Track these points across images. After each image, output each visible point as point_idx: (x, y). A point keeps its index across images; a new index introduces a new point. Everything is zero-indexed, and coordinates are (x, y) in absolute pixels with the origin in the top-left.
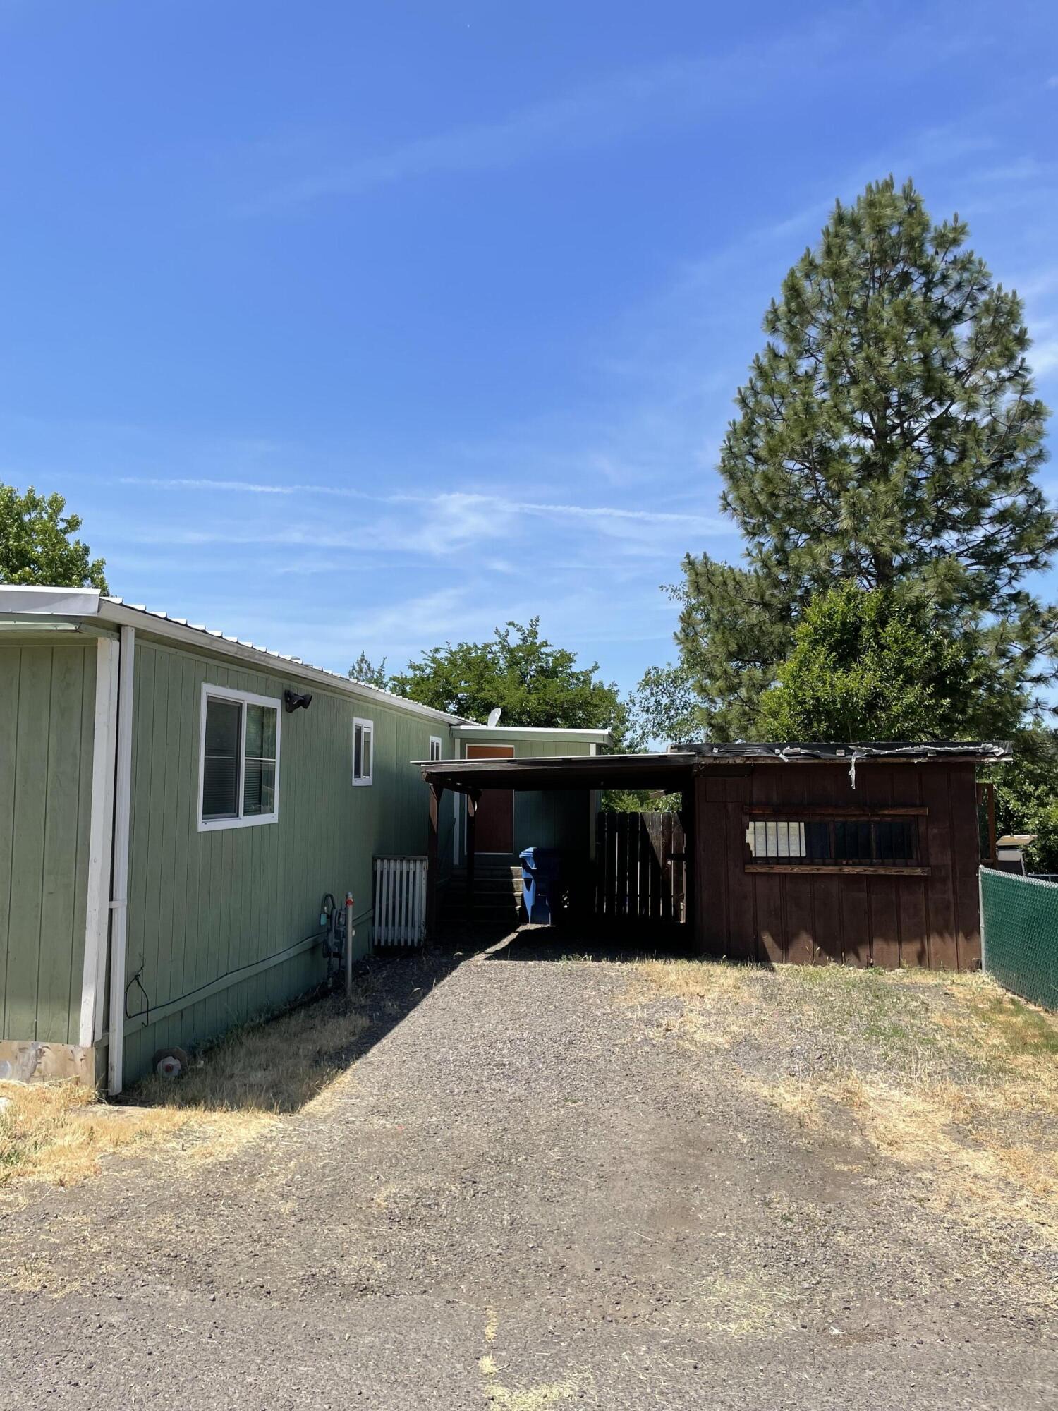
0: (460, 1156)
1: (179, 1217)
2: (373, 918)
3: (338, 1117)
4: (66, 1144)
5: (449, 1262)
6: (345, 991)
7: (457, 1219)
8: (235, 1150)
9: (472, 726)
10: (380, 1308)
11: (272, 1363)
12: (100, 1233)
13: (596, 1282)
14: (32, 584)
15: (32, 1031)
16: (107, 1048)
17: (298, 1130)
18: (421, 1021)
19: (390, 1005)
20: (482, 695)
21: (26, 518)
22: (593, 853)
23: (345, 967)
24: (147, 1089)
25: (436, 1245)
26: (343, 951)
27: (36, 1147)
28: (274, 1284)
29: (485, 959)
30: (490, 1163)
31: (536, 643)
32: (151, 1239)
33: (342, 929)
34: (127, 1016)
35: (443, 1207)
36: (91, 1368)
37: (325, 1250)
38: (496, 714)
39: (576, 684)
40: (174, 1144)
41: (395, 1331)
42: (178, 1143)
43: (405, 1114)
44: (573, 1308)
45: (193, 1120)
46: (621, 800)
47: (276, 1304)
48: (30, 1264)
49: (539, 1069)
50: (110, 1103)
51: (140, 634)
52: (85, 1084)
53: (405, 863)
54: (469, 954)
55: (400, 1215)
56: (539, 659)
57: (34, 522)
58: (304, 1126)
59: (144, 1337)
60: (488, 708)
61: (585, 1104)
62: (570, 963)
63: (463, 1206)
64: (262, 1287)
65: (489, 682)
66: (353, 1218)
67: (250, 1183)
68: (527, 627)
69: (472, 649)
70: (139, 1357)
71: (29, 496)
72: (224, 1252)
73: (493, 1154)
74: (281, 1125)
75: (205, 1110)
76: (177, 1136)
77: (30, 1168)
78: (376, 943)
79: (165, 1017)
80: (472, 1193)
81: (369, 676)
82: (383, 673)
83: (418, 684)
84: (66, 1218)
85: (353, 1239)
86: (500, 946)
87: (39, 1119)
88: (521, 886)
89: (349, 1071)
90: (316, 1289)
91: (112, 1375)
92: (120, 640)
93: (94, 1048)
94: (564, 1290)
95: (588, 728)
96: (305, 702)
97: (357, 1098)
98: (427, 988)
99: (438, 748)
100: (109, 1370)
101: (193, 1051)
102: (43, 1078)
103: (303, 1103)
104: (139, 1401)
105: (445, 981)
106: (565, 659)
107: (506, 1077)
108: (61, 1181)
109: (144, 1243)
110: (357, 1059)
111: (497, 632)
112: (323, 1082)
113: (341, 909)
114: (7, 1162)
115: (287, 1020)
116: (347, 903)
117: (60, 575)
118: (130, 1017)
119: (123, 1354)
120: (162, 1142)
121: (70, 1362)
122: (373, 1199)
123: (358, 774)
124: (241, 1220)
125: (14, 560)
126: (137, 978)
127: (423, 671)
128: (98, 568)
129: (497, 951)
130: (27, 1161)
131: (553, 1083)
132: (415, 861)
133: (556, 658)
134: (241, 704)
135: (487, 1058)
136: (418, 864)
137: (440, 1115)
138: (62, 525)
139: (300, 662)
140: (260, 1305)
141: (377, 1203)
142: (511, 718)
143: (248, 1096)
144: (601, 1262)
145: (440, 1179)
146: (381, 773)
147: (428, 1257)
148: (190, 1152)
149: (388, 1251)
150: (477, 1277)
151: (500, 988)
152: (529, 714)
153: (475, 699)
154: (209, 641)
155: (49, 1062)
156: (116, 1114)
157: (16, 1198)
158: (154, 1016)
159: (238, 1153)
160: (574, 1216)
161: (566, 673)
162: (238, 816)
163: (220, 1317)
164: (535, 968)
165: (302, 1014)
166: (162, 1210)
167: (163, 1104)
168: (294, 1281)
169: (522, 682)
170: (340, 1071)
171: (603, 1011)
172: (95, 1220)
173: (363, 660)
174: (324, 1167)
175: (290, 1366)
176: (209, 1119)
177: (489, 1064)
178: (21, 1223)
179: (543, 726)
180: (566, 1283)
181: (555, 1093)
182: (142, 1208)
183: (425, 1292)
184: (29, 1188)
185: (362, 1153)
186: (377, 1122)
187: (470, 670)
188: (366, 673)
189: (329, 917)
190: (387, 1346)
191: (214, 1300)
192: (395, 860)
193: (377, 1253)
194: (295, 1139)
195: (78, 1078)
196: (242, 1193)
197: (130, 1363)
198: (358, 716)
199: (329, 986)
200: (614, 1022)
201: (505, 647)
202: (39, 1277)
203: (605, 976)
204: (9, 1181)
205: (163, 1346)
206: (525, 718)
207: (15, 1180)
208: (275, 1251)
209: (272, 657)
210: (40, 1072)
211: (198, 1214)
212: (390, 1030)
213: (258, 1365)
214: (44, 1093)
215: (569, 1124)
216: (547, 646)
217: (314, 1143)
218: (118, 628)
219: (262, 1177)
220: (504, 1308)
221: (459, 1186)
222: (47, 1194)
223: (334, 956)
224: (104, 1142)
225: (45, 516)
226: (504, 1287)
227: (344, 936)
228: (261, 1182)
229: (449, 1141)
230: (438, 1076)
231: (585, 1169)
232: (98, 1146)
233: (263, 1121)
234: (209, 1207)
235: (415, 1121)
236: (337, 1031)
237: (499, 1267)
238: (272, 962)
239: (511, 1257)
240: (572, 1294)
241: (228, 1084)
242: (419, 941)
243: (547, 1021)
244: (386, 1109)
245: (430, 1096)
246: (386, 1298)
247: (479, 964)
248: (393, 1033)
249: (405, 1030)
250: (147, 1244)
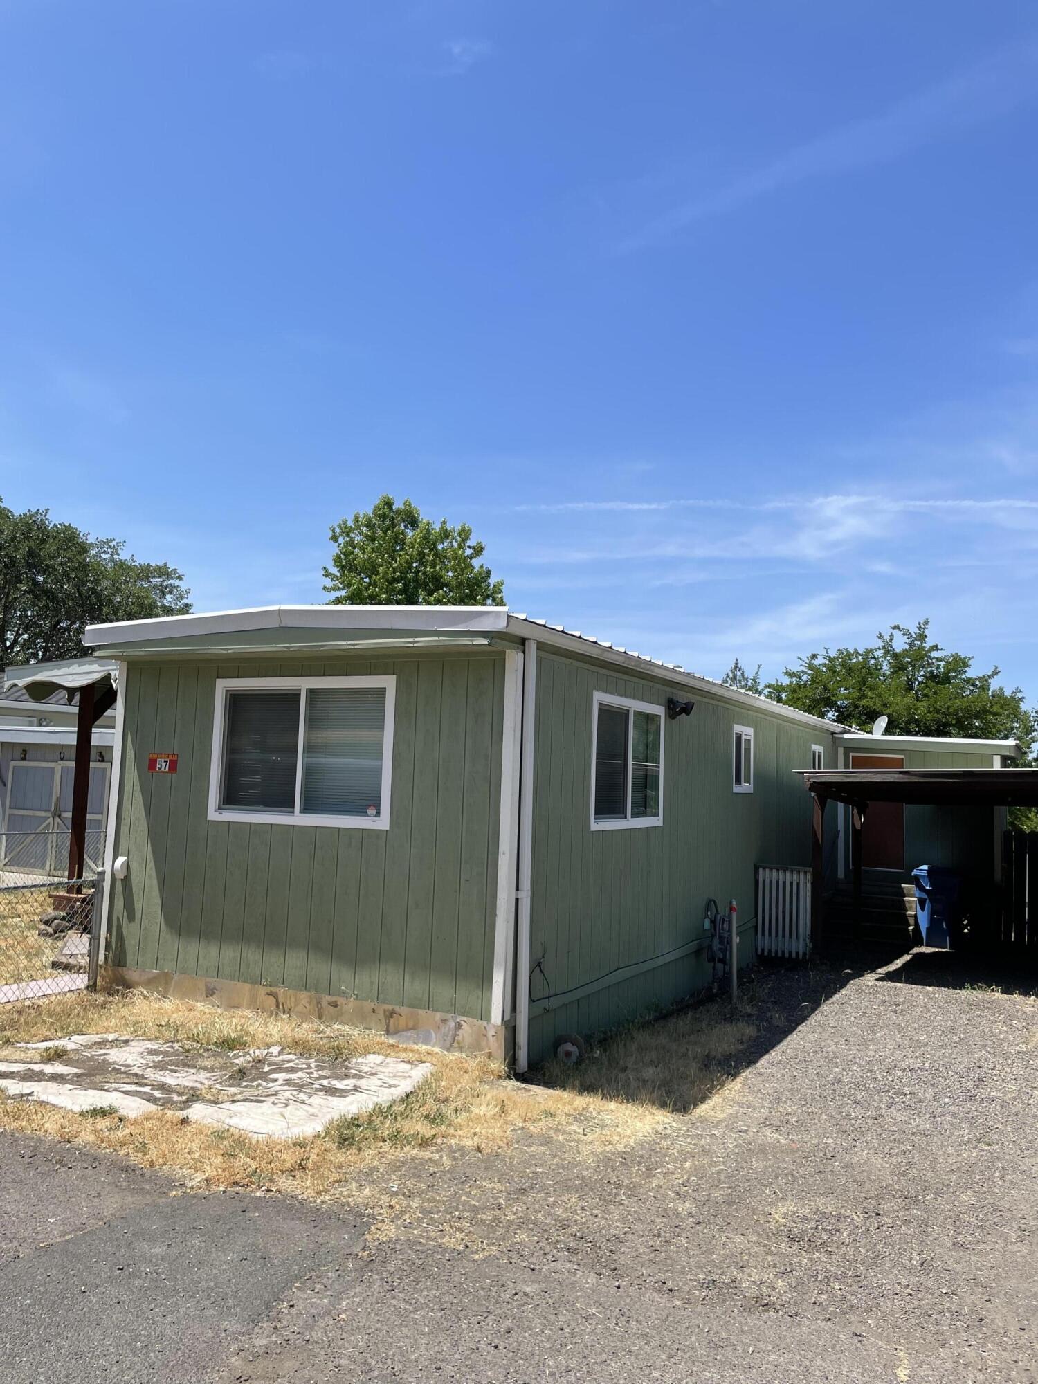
0: (861, 1184)
1: (584, 1199)
2: (756, 927)
3: (730, 1124)
4: (482, 1114)
5: (854, 1293)
6: (730, 997)
7: (861, 1250)
8: (632, 1142)
9: (856, 734)
10: (783, 1328)
11: (677, 1362)
12: (514, 1203)
13: (1021, 1342)
14: (445, 604)
15: (452, 1005)
16: (514, 1028)
17: (691, 1131)
18: (811, 1036)
19: (778, 1018)
20: (864, 702)
21: (440, 547)
22: (998, 876)
23: (730, 973)
24: (549, 1071)
25: (840, 1273)
26: (728, 957)
27: (456, 1113)
28: (675, 1283)
29: (876, 980)
30: (894, 1196)
31: (925, 647)
32: (559, 1216)
33: (726, 935)
34: (532, 1000)
35: (845, 1234)
36: (509, 1332)
37: (726, 1256)
38: (882, 722)
39: (972, 691)
40: (575, 1128)
41: (800, 1354)
42: (579, 1127)
43: (799, 1131)
44: (996, 1367)
45: (592, 1107)
46: (1028, 818)
47: (678, 1303)
48: (455, 1222)
49: (945, 1104)
50: (518, 1080)
51: (541, 646)
52: (496, 1059)
53: (788, 874)
54: (859, 974)
55: (799, 1235)
56: (929, 664)
57: (447, 550)
58: (697, 1128)
59: (556, 1312)
60: (872, 716)
61: (1002, 1149)
62: (974, 992)
63: (867, 1238)
64: (664, 1283)
65: (871, 689)
66: (751, 1230)
67: (648, 1177)
68: (914, 630)
69: (853, 655)
70: (551, 1330)
71: (442, 528)
72: (626, 1241)
73: (897, 1187)
74: (674, 1124)
75: (602, 1099)
76: (578, 1120)
77: (452, 1131)
78: (759, 951)
79: (564, 1005)
80: (876, 1225)
81: (743, 683)
82: (758, 680)
83: (794, 691)
84: (484, 1184)
85: (752, 1251)
86: (892, 967)
87: (459, 1086)
88: (914, 905)
89: (739, 1079)
90: (717, 1295)
91: (528, 1344)
92: (524, 652)
93: (504, 1027)
94: (984, 1345)
95: (987, 738)
96: (687, 709)
97: (748, 1107)
98: (816, 1004)
99: (820, 757)
100: (525, 1338)
101: (588, 1039)
102: (461, 1049)
103: (695, 1105)
104: (552, 1374)
105: (834, 999)
106: (960, 663)
107: (908, 1107)
108: (478, 1147)
109: (552, 1219)
110: (747, 1067)
111: (880, 636)
112: (713, 1087)
113: (725, 916)
114: (433, 1122)
115: (675, 1020)
116: (731, 909)
117: (467, 595)
118: (534, 1001)
119: (537, 1325)
120: (564, 1123)
121: (491, 1324)
122: (770, 1214)
123: (738, 781)
124: (641, 1212)
125: (431, 585)
126: (539, 964)
127: (800, 678)
128: (498, 588)
129: (889, 972)
130: (450, 1125)
131: (962, 1121)
132: (799, 872)
133: (948, 663)
134: (628, 711)
135: (885, 1084)
136: (802, 875)
137: (836, 1137)
138: (469, 552)
139: (682, 670)
140: (663, 1301)
141: (774, 1218)
142: (897, 727)
143: (642, 1090)
144: (1026, 1322)
145: (840, 1205)
146: (762, 780)
147: (832, 1285)
148: (590, 1137)
149: (789, 1270)
150: (885, 1314)
151: (895, 1012)
152: (917, 722)
153: (856, 707)
154: (600, 652)
155: (465, 1035)
156: (523, 1091)
157: (441, 1157)
158: (555, 1002)
159: (634, 1146)
160: (992, 1267)
161: (961, 678)
162: (626, 818)
163: (625, 1305)
164: (934, 994)
165: (689, 1015)
166: (568, 1189)
167: (564, 1087)
168: (695, 1283)
169: (909, 688)
170: (730, 1079)
171: (1018, 1048)
172: (509, 1189)
173: (736, 667)
174: (719, 1172)
175: (695, 1369)
176: (606, 1107)
177: (888, 1091)
178: (446, 1183)
179: (933, 736)
180: (986, 1337)
181: (965, 1132)
182: (549, 1184)
183: (829, 1319)
184: (451, 1150)
185: (757, 1164)
186: (770, 1136)
187: (851, 676)
188: (740, 681)
189: (713, 922)
190: (792, 1368)
191: (619, 1287)
192: (778, 870)
193: (778, 1270)
194: (688, 1140)
195: (490, 1053)
196: (640, 1186)
197: (543, 1335)
198: (738, 724)
199: (715, 991)
200: (1031, 1062)
201: (888, 650)
202: (462, 1236)
203: (1018, 1011)
204: (435, 1141)
205: (573, 1324)
206: (912, 727)
207: (439, 1141)
208: (675, 1249)
209: (656, 665)
210: (459, 1043)
211: (600, 1199)
212: (778, 1042)
213: (663, 1361)
214: (462, 1063)
215: (983, 1168)
216: (937, 650)
217: (708, 1147)
218: (523, 641)
219: (659, 1173)
220: (917, 1351)
221: (861, 1215)
222: (467, 1158)
223: (718, 962)
224: (514, 1116)
225: (455, 544)
226: (916, 1330)
227: (728, 943)
228: (659, 1178)
229: (847, 1167)
230: (832, 1096)
231: (1004, 1219)
232: (509, 1119)
233: (656, 1118)
234: (610, 1194)
235: (810, 1139)
236: (726, 1037)
237: (910, 1308)
238: (660, 961)
239: (922, 1300)
240: (993, 1351)
241: (622, 1076)
242: (804, 954)
243: (952, 1053)
244: (779, 1124)
245: (824, 1116)
246: (789, 1319)
247: (870, 984)
248: (782, 1046)
249: (793, 1045)
250: (555, 1220)
